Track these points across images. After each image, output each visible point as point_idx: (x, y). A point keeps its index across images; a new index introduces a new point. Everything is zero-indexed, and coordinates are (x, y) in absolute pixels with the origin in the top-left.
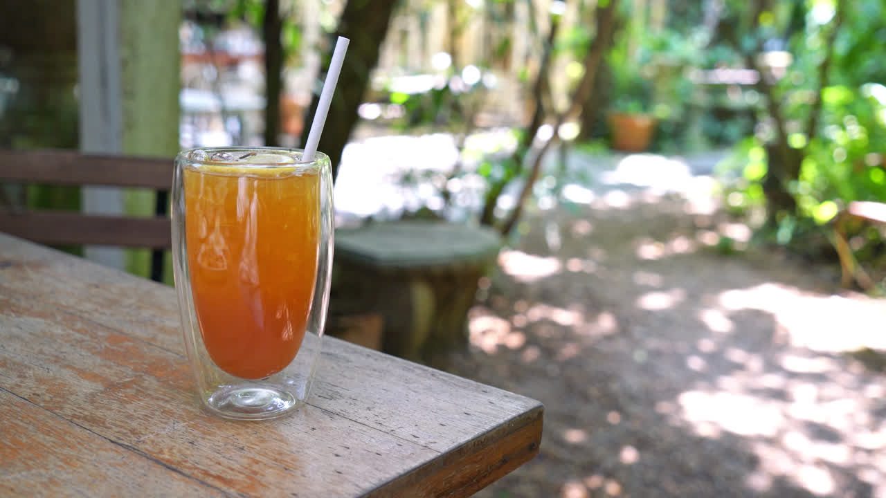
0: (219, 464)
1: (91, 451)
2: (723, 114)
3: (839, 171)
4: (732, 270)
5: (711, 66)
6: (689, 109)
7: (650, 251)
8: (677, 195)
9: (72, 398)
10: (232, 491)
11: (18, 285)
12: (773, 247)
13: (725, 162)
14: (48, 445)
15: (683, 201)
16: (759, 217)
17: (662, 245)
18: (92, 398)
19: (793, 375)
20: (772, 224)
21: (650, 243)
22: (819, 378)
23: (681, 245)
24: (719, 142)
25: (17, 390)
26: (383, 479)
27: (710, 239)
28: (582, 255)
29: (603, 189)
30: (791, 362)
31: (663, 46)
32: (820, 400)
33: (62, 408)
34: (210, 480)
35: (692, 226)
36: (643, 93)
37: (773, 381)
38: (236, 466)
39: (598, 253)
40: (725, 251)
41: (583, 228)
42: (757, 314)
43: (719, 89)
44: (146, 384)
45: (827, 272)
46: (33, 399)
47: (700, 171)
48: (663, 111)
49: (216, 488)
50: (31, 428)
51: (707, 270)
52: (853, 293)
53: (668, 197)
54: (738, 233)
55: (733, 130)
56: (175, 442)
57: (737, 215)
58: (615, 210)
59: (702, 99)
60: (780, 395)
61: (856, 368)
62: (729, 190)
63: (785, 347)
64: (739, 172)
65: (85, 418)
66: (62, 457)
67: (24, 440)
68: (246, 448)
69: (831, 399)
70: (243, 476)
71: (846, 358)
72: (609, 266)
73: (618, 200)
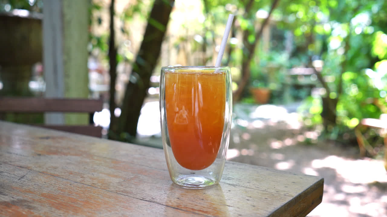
0: (196, 205)
1: (134, 203)
2: (298, 87)
3: (354, 107)
4: (313, 151)
5: (291, 67)
6: (284, 85)
7: (276, 145)
8: (283, 122)
9: (111, 184)
10: (209, 215)
11: (57, 145)
12: (329, 141)
13: (302, 107)
14: (112, 202)
15: (286, 124)
16: (320, 129)
17: (281, 142)
18: (120, 184)
19: (348, 194)
20: (326, 132)
21: (276, 141)
22: (361, 195)
23: (289, 142)
24: (297, 99)
25: (83, 182)
26: (276, 208)
27: (301, 139)
28: (247, 148)
29: (251, 120)
30: (346, 188)
31: (271, 59)
32: (363, 204)
33: (109, 188)
34: (197, 212)
35: (292, 134)
36: (264, 79)
37: (340, 197)
38: (205, 206)
39: (254, 146)
40: (308, 143)
41: (246, 137)
42: (327, 169)
43: (295, 77)
44: (141, 178)
45: (353, 150)
46: (93, 185)
47: (291, 111)
48: (273, 86)
49: (201, 214)
50: (100, 196)
51: (302, 152)
52: (366, 158)
53: (279, 123)
54: (313, 135)
55: (303, 93)
56: (170, 198)
57: (311, 129)
58: (258, 129)
59: (289, 81)
60: (344, 203)
61: (375, 190)
62: (305, 119)
63: (342, 182)
64: (307, 111)
65: (122, 191)
66: (122, 206)
67: (100, 201)
68: (204, 199)
69: (366, 204)
70: (211, 209)
71: (370, 186)
72: (260, 151)
73: (258, 125)
